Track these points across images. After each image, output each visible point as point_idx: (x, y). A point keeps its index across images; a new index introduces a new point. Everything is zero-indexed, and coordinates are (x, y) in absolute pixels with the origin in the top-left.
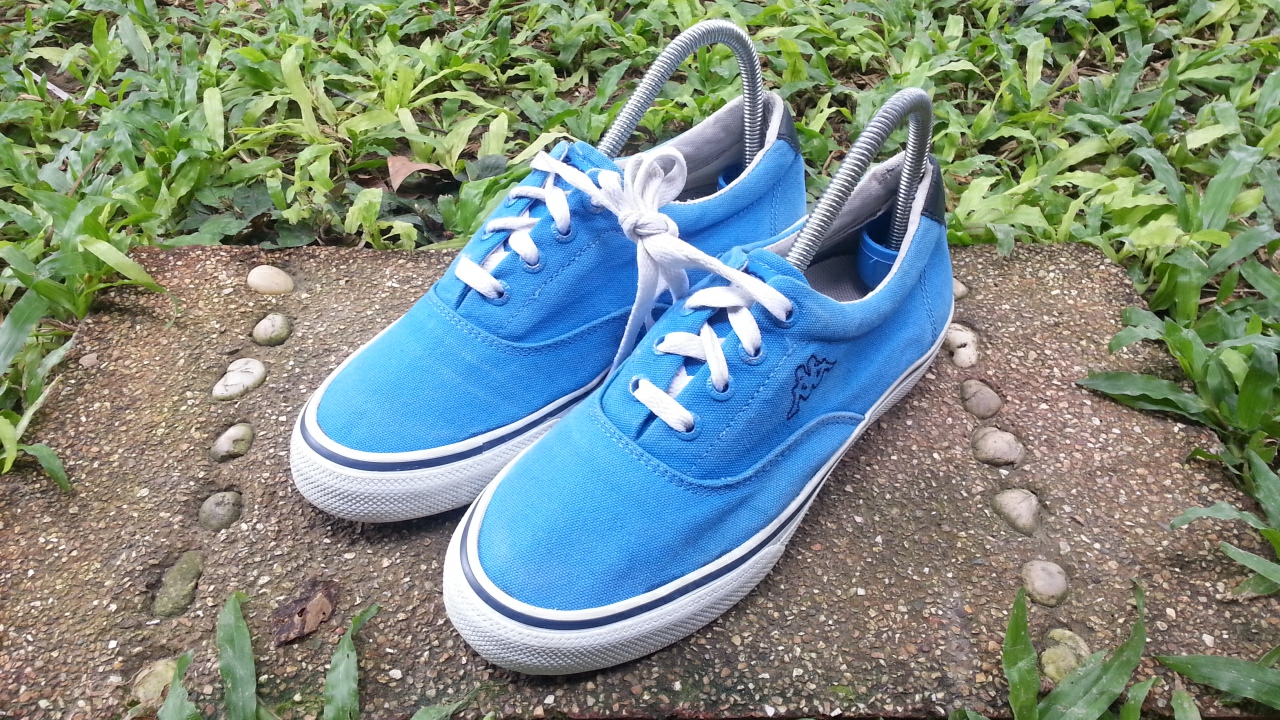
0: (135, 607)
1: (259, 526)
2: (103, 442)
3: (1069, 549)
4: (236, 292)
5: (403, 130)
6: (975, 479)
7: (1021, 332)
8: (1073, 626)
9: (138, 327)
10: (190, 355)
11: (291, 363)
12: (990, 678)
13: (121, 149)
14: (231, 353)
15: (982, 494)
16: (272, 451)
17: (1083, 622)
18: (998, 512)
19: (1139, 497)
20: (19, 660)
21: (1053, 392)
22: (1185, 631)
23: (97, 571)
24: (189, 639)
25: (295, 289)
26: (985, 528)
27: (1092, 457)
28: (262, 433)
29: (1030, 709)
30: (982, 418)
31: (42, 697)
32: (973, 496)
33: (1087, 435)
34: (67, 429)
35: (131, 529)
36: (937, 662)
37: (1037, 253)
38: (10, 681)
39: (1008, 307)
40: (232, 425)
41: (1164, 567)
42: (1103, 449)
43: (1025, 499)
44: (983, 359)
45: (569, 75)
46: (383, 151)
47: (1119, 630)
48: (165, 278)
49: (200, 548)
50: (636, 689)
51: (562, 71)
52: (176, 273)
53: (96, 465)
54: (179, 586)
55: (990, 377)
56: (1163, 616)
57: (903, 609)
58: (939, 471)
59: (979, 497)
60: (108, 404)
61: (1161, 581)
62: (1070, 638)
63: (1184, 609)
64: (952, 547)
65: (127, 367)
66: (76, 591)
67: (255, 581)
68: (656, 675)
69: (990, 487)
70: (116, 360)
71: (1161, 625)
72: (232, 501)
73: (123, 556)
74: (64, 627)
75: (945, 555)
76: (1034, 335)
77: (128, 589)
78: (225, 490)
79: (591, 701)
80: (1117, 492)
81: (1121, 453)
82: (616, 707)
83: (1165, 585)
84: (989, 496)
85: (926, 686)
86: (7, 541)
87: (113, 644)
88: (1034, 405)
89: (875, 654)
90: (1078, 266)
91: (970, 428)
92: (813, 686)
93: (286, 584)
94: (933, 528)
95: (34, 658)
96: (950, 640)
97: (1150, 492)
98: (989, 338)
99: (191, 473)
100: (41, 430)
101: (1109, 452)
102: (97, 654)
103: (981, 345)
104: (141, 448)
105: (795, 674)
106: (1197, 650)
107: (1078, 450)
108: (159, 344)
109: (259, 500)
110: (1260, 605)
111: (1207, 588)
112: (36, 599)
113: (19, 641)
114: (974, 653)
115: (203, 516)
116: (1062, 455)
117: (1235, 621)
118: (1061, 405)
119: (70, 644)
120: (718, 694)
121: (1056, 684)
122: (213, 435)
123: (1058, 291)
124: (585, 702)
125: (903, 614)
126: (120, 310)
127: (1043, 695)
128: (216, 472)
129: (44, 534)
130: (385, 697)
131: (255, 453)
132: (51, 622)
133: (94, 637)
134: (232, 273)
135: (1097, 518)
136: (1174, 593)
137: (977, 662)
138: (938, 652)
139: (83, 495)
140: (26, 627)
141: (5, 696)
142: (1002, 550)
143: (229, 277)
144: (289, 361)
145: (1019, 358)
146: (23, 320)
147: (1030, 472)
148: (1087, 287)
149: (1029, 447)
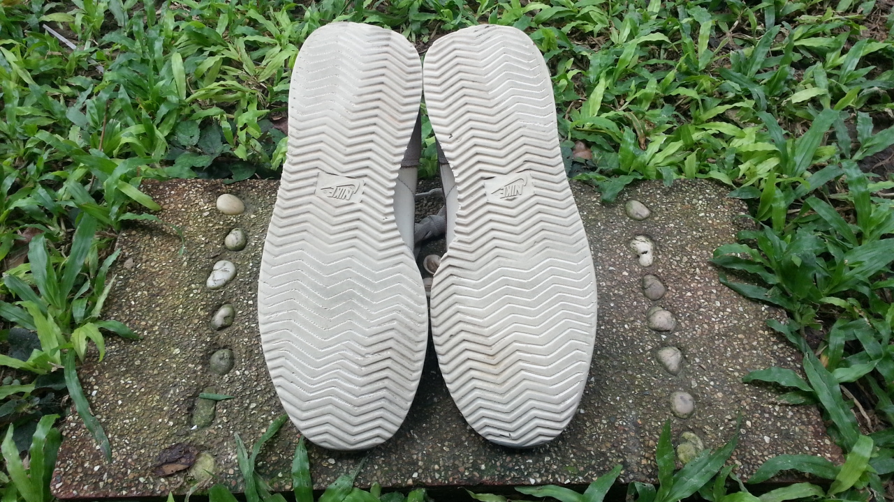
0: (183, 423)
1: (246, 372)
2: (147, 318)
3: (696, 385)
4: (211, 215)
6: (647, 341)
7: (679, 243)
8: (695, 431)
9: (155, 239)
10: (190, 259)
11: (251, 264)
12: (649, 462)
13: (124, 103)
14: (214, 258)
15: (651, 350)
16: (247, 323)
17: (701, 429)
18: (659, 361)
19: (738, 352)
20: (123, 455)
21: (695, 284)
22: (755, 434)
23: (158, 401)
24: (216, 442)
25: (245, 210)
26: (651, 372)
27: (714, 326)
28: (240, 312)
29: (670, 479)
30: (654, 300)
31: (140, 476)
32: (646, 352)
33: (712, 313)
34: (124, 309)
35: (173, 374)
36: (621, 453)
38: (122, 467)
39: (672, 225)
40: (219, 306)
41: (747, 396)
42: (721, 322)
43: (675, 354)
44: (657, 261)
47: (720, 434)
49: (214, 385)
50: (461, 469)
52: (172, 200)
53: (145, 333)
54: (206, 410)
55: (660, 274)
56: (743, 425)
57: (605, 422)
58: (627, 336)
60: (146, 292)
61: (745, 404)
62: (694, 438)
63: (756, 421)
64: (633, 384)
65: (153, 267)
66: (148, 413)
67: (248, 406)
68: (471, 461)
69: (656, 346)
70: (145, 262)
71: (743, 431)
72: (228, 357)
73: (172, 392)
74: (145, 435)
75: (628, 389)
77: (178, 412)
78: (225, 347)
79: (437, 476)
80: (726, 349)
82: (451, 479)
83: (747, 408)
84: (654, 351)
86: (102, 383)
88: (683, 293)
89: (589, 448)
90: (716, 196)
91: (646, 308)
92: (555, 467)
94: (623, 372)
95: (132, 454)
96: (628, 440)
97: (745, 349)
98: (661, 247)
99: (202, 338)
100: (108, 310)
101: (724, 324)
103: (655, 252)
104: (171, 321)
105: (546, 460)
106: (760, 445)
107: (706, 323)
108: (169, 251)
109: (244, 356)
111: (769, 409)
112: (125, 419)
113: (121, 444)
114: (641, 447)
115: (213, 365)
116: (697, 326)
117: (782, 428)
118: (699, 293)
119: (150, 445)
120: (505, 471)
121: (684, 464)
122: (211, 312)
123: (703, 214)
124: (434, 476)
125: (604, 424)
126: (141, 226)
127: (677, 470)
128: (216, 337)
129: (123, 378)
131: (238, 325)
132: (137, 432)
133: (162, 442)
134: (206, 200)
135: (713, 366)
136: (752, 412)
137: (642, 453)
138: (622, 447)
139: (141, 353)
140: (124, 435)
141: (120, 475)
142: (660, 385)
143: (205, 203)
144: (249, 263)
145: (677, 261)
146: (85, 234)
147: (678, 337)
148: (720, 211)
149: (679, 321)
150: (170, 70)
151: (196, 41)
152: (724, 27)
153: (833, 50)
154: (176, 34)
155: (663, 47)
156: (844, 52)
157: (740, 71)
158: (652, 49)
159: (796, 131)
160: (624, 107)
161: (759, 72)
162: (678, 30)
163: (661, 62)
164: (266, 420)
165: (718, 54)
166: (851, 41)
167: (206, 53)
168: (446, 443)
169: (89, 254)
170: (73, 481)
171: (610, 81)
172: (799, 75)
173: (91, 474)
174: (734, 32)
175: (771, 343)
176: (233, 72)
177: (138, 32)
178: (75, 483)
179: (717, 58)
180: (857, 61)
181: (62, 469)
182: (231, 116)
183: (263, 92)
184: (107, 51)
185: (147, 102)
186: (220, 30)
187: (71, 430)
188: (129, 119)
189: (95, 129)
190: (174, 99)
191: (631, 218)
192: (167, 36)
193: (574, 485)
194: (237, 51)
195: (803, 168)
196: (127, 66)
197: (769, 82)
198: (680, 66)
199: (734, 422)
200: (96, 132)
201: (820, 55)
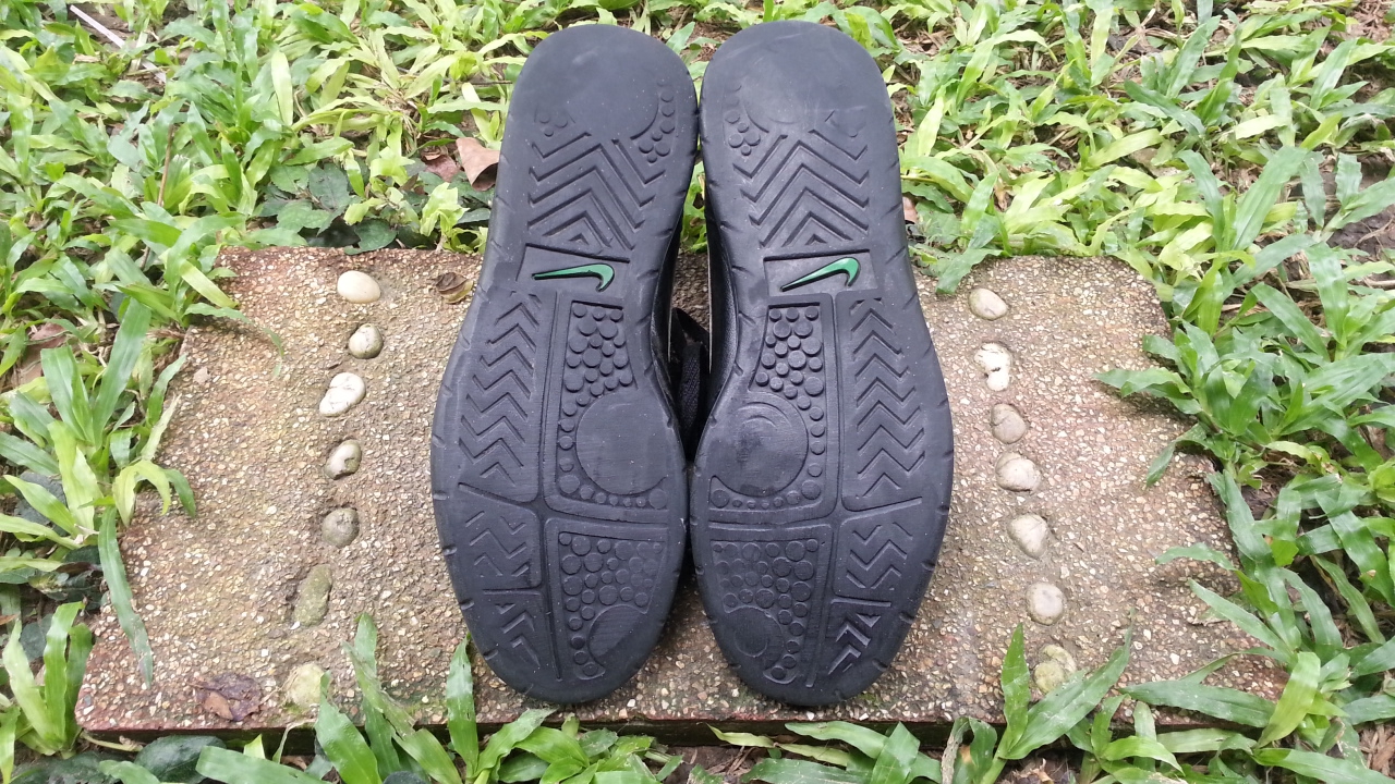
0: (279, 618)
1: (377, 544)
2: (228, 459)
3: (1068, 574)
4: (328, 302)
6: (995, 506)
7: (1051, 356)
8: (1064, 642)
9: (242, 339)
10: (295, 370)
11: (388, 379)
12: (991, 689)
13: (195, 131)
14: (331, 368)
15: (1000, 520)
16: (380, 470)
17: (1073, 640)
18: (1012, 537)
19: (1135, 525)
20: (187, 665)
21: (1073, 419)
22: (1157, 651)
23: (241, 585)
24: (329, 647)
25: (382, 296)
26: (999, 553)
27: (1099, 485)
28: (370, 452)
29: (1022, 715)
30: (1008, 443)
32: (992, 522)
33: (1097, 464)
34: (192, 445)
35: (265, 545)
36: (949, 675)
37: (1076, 268)
38: (183, 684)
39: (1041, 328)
40: (340, 442)
41: (1147, 592)
42: (1110, 478)
43: (1036, 526)
44: (1014, 383)
46: (453, 130)
47: (1102, 649)
48: (259, 284)
49: (327, 562)
50: (702, 695)
52: (269, 278)
53: (224, 482)
54: (314, 599)
55: (1018, 402)
56: (1140, 637)
57: (925, 627)
58: (965, 497)
59: (997, 523)
60: (226, 420)
61: (1143, 605)
62: (1062, 655)
63: (1159, 630)
64: (970, 570)
65: (238, 381)
67: (379, 595)
68: (718, 683)
69: (1007, 513)
70: (227, 374)
71: (1138, 645)
72: (350, 520)
73: (263, 572)
74: (220, 637)
75: (963, 578)
76: (1063, 358)
77: (271, 603)
78: (343, 506)
79: (665, 705)
80: (1116, 520)
81: (1125, 482)
82: (686, 711)
83: (1146, 609)
84: (1005, 521)
85: (938, 695)
86: (157, 556)
87: (265, 653)
88: (1054, 433)
89: (898, 668)
90: (1112, 283)
91: (995, 455)
93: (406, 598)
94: (955, 552)
95: (199, 664)
96: (961, 656)
97: (1145, 519)
98: (1022, 360)
99: (311, 491)
100: (168, 446)
101: (1115, 481)
102: (252, 661)
103: (1014, 368)
104: (264, 465)
106: (1164, 667)
107: (1087, 479)
108: (264, 357)
109: (374, 518)
110: (1222, 627)
111: (1180, 612)
112: (191, 611)
113: (184, 649)
114: (979, 667)
115: (327, 532)
116: (1073, 483)
117: (1199, 641)
118: (1078, 433)
119: (229, 651)
121: (1045, 694)
122: (325, 452)
123: (1089, 311)
124: (661, 706)
125: (924, 631)
127: (1031, 704)
128: (333, 490)
129: (188, 549)
130: (497, 698)
131: (365, 472)
132: (208, 632)
133: (248, 645)
134: (322, 280)
135: (1096, 545)
136: (1152, 617)
137: (981, 675)
138: (950, 666)
139: (218, 512)
140: (188, 636)
141: (181, 697)
142: (1011, 573)
143: (320, 285)
144: (385, 377)
145: (1047, 385)
146: (134, 332)
147: (1043, 499)
148: (1118, 307)
149: (1045, 475)
150: (269, 79)
151: (310, 34)
152: (1133, 19)
153: (1304, 55)
154: (278, 23)
155: (1036, 49)
156: (1319, 59)
157: (1155, 87)
158: (1020, 53)
159: (1241, 183)
160: (974, 142)
161: (1185, 90)
162: (1061, 23)
163: (1033, 72)
164: (406, 617)
165: (1122, 60)
166: (1332, 42)
167: (325, 54)
168: (680, 656)
169: (140, 362)
170: (110, 704)
171: (952, 101)
172: (1249, 95)
173: (138, 695)
174: (1148, 26)
175: (1187, 512)
176: (365, 82)
177: (220, 20)
178: (112, 708)
179: (1120, 66)
180: (1340, 72)
181: (93, 686)
182: (361, 153)
183: (412, 116)
184: (171, 51)
185: (232, 129)
186: (347, 17)
187: (107, 628)
188: (203, 156)
189: (152, 169)
190: (273, 125)
191: (978, 316)
192: (265, 27)
193: (875, 722)
194: (372, 50)
195: (1247, 240)
196: (202, 73)
197: (1202, 105)
198: (1062, 80)
199: (1124, 631)
200: (153, 174)
201: (1282, 64)
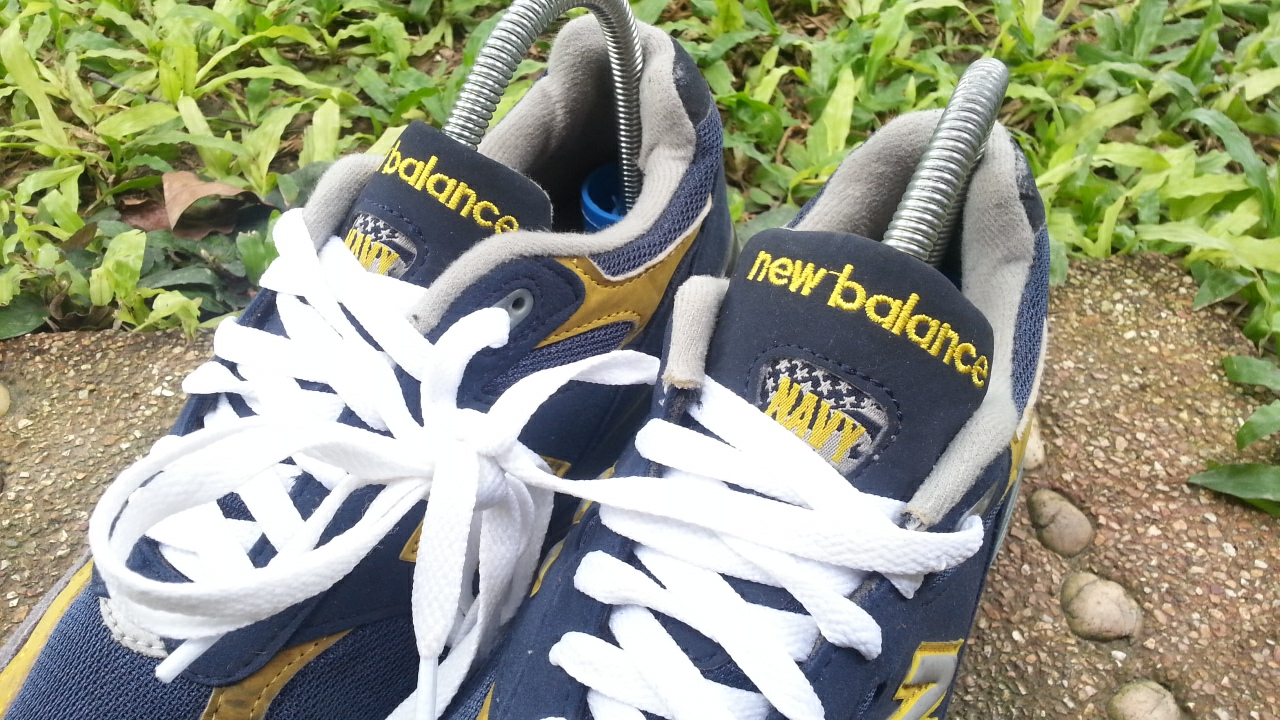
5: (186, 130)
7: (1097, 405)
15: (1093, 699)
21: (1160, 504)
30: (1068, 556)
32: (1082, 704)
33: (1223, 576)
37: (1094, 274)
39: (1069, 364)
42: (1249, 599)
43: (1159, 702)
44: (1053, 454)
45: (426, 32)
46: (157, 163)
51: (414, 26)
55: (1068, 484)
59: (1091, 706)
69: (1103, 684)
76: (1117, 408)
81: (1275, 602)
84: (1104, 700)
91: (1056, 579)
98: (1056, 417)
103: (1046, 432)
107: (1215, 605)
118: (1177, 526)
123: (1132, 334)
145: (1104, 450)
147: (1156, 650)
148: (1172, 325)
149: (1147, 605)
157: (1117, 47)
158: (931, 31)
171: (860, 82)
197: (1183, 65)
